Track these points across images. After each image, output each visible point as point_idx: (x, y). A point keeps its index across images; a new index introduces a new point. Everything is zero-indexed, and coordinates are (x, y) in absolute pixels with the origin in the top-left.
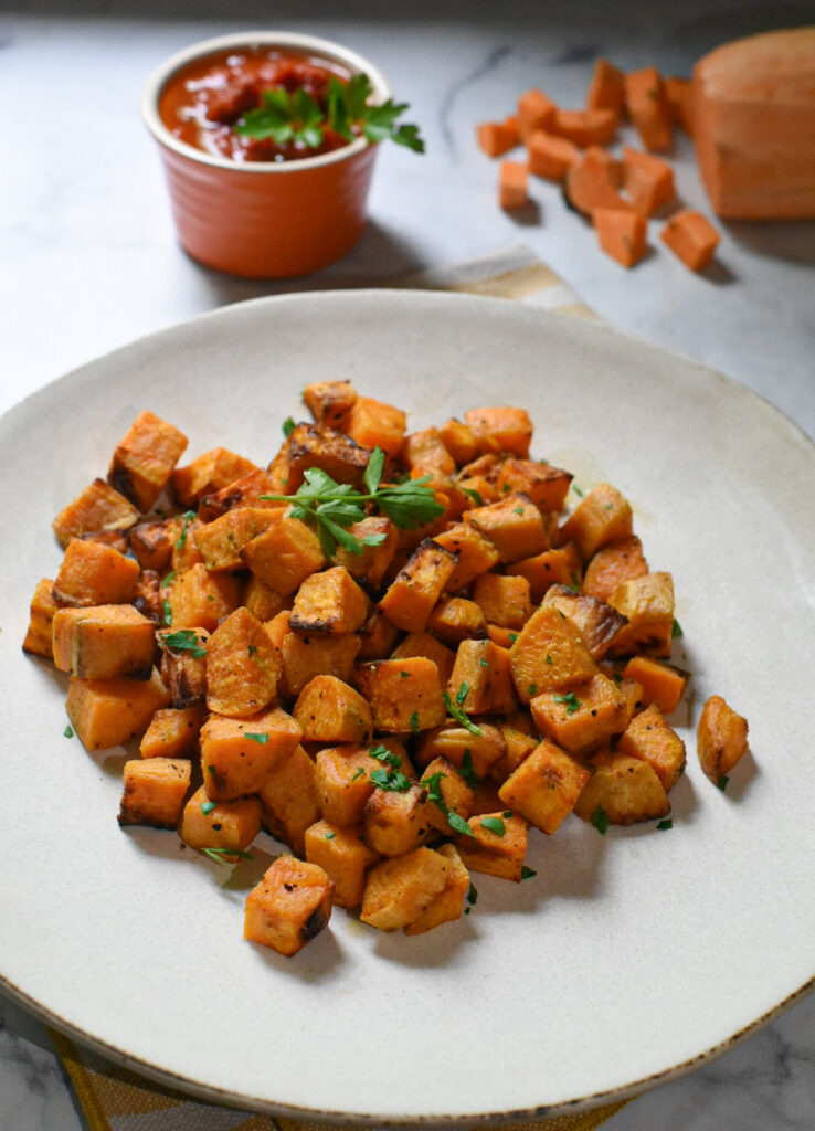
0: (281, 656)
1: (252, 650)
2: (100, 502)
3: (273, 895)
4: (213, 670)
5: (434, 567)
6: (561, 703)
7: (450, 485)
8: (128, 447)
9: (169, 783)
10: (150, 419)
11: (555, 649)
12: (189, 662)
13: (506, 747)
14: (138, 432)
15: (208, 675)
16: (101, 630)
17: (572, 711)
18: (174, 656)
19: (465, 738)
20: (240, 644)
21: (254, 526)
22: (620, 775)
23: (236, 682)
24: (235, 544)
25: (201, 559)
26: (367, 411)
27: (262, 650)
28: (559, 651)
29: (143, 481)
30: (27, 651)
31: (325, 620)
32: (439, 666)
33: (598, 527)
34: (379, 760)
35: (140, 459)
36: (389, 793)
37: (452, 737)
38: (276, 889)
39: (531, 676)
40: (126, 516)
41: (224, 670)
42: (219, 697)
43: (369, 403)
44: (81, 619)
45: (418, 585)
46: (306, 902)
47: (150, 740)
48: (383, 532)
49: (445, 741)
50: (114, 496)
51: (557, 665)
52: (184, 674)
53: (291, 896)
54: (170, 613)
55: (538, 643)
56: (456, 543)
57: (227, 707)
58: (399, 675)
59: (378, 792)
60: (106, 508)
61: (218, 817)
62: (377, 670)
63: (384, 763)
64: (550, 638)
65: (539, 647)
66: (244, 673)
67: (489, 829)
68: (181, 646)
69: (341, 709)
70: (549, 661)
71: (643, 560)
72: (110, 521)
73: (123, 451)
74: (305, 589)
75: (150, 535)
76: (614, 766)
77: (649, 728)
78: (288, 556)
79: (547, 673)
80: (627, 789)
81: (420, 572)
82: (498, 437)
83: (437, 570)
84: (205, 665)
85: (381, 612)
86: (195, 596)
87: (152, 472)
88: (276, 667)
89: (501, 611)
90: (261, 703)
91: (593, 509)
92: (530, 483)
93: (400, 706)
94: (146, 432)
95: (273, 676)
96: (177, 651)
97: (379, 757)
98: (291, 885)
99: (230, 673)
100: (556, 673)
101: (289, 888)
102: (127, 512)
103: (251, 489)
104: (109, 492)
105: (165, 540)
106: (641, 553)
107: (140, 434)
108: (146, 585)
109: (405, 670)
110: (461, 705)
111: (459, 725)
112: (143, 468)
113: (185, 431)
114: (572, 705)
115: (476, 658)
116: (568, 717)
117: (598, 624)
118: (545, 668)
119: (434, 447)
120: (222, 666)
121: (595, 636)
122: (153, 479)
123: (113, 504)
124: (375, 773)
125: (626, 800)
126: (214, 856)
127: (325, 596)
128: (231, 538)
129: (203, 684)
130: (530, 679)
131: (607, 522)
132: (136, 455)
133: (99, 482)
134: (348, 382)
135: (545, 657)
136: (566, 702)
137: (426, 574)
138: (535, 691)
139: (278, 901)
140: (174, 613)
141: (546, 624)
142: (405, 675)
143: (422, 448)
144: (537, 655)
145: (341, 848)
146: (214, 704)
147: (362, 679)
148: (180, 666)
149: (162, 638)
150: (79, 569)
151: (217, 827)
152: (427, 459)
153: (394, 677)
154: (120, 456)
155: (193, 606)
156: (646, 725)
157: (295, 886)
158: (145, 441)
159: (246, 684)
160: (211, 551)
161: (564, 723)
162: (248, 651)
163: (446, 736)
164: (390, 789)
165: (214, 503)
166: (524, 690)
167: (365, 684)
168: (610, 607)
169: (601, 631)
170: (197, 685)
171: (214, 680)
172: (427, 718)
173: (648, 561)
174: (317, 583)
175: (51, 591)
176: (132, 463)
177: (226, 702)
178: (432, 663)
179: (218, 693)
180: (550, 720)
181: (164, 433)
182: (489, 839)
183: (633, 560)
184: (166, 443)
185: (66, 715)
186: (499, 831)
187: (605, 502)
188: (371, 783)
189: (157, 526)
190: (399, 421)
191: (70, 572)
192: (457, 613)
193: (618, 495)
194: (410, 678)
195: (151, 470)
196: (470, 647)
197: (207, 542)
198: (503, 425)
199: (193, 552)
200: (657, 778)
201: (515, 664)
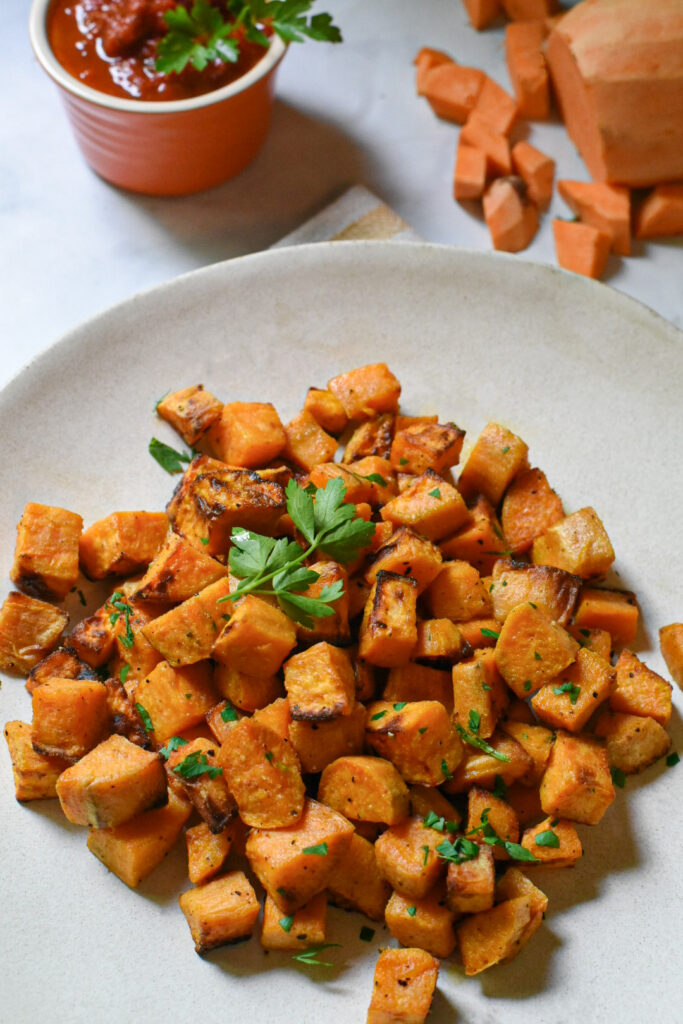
0: (292, 745)
1: (270, 757)
2: (24, 616)
3: (393, 997)
4: (235, 785)
5: (400, 603)
6: (561, 695)
7: (358, 483)
8: (29, 552)
9: (243, 914)
10: (37, 512)
11: (541, 645)
12: (209, 784)
13: (532, 760)
14: (33, 531)
15: (232, 791)
16: (113, 787)
17: (574, 700)
18: (194, 785)
19: (493, 766)
20: (258, 758)
21: (208, 616)
22: (629, 738)
23: (268, 797)
24: (198, 642)
25: (159, 657)
26: (241, 421)
27: (275, 750)
28: (546, 646)
29: (55, 579)
30: (23, 801)
31: (331, 707)
32: (442, 703)
33: (501, 472)
34: (435, 830)
35: (46, 559)
36: (463, 865)
37: (479, 766)
38: (392, 990)
39: (523, 675)
40: (55, 621)
41: (249, 785)
42: (253, 811)
43: (238, 409)
44: (89, 784)
45: (395, 630)
46: (426, 992)
47: (197, 867)
48: (338, 579)
49: (475, 774)
50: (36, 604)
51: (546, 659)
52: (210, 799)
53: (409, 991)
54: (148, 716)
55: (524, 642)
56: (406, 563)
57: (267, 821)
58: (418, 733)
59: (453, 868)
60: (32, 619)
61: (299, 929)
62: (395, 736)
63: (443, 831)
64: (531, 635)
65: (523, 646)
66: (273, 786)
67: (546, 845)
68: (195, 772)
69: (387, 797)
70: (538, 657)
71: (552, 492)
72: (41, 631)
73: (27, 558)
74: (290, 673)
75: (90, 635)
76: (621, 731)
77: (631, 676)
78: (264, 648)
79: (538, 669)
80: (637, 747)
81: (389, 613)
82: (370, 404)
83: (404, 605)
84: (226, 783)
85: (363, 660)
86: (174, 701)
87: (63, 568)
88: (293, 759)
89: (462, 609)
90: (299, 808)
91: (489, 454)
92: (432, 458)
93: (429, 763)
94: (40, 527)
95: (295, 770)
96: (194, 780)
97: (434, 826)
98: (404, 979)
99: (257, 788)
100: (548, 667)
101: (403, 984)
102: (54, 616)
103: (180, 565)
104: (28, 602)
105: (105, 636)
106: (548, 487)
107: (35, 533)
108: (113, 696)
109: (421, 727)
110: (478, 734)
111: (479, 752)
112: (53, 568)
113: (74, 509)
114: (573, 694)
115: (476, 684)
116: (574, 707)
117: (557, 592)
118: (535, 664)
119: (314, 434)
120: (245, 781)
121: (558, 605)
122: (67, 575)
123: (37, 613)
124: (441, 848)
125: (638, 754)
126: (309, 962)
127: (318, 679)
128: (190, 635)
129: (230, 799)
130: (523, 678)
131: (509, 466)
132: (41, 557)
133: (13, 594)
134: (200, 388)
135: (533, 655)
136: (566, 692)
137: (395, 613)
138: (533, 688)
139: (400, 1001)
140: (153, 716)
141: (524, 623)
142: (422, 731)
143: (304, 440)
144: (524, 654)
145: (430, 922)
146: (251, 819)
147: (378, 742)
148: (204, 794)
149: (175, 773)
150: (54, 720)
151: (302, 937)
152: (312, 450)
153: (415, 739)
154: (25, 565)
155: (175, 711)
156: (627, 673)
157: (408, 979)
158: (44, 537)
159: (280, 796)
160: (170, 648)
161: (575, 716)
162: (266, 761)
163: (473, 769)
164: (462, 861)
165: (151, 594)
166: (520, 690)
167: (382, 745)
168: (561, 571)
169: (561, 598)
170: (226, 804)
171: (241, 796)
172: (451, 759)
173: (558, 491)
174: (304, 666)
175: (31, 746)
176: (41, 567)
177: (265, 816)
178: (436, 702)
179: (250, 807)
180: (559, 717)
181: (57, 521)
182: (548, 854)
183: (541, 494)
184: (62, 530)
185: (93, 856)
186: (554, 844)
187: (499, 446)
188: (440, 860)
189: (90, 622)
190: (273, 419)
191: (45, 723)
192: (438, 638)
193: (509, 435)
194: (427, 732)
195: (62, 565)
196: (464, 673)
197: (163, 640)
198: (372, 390)
199: (148, 650)
200: (658, 725)
201: (504, 666)
